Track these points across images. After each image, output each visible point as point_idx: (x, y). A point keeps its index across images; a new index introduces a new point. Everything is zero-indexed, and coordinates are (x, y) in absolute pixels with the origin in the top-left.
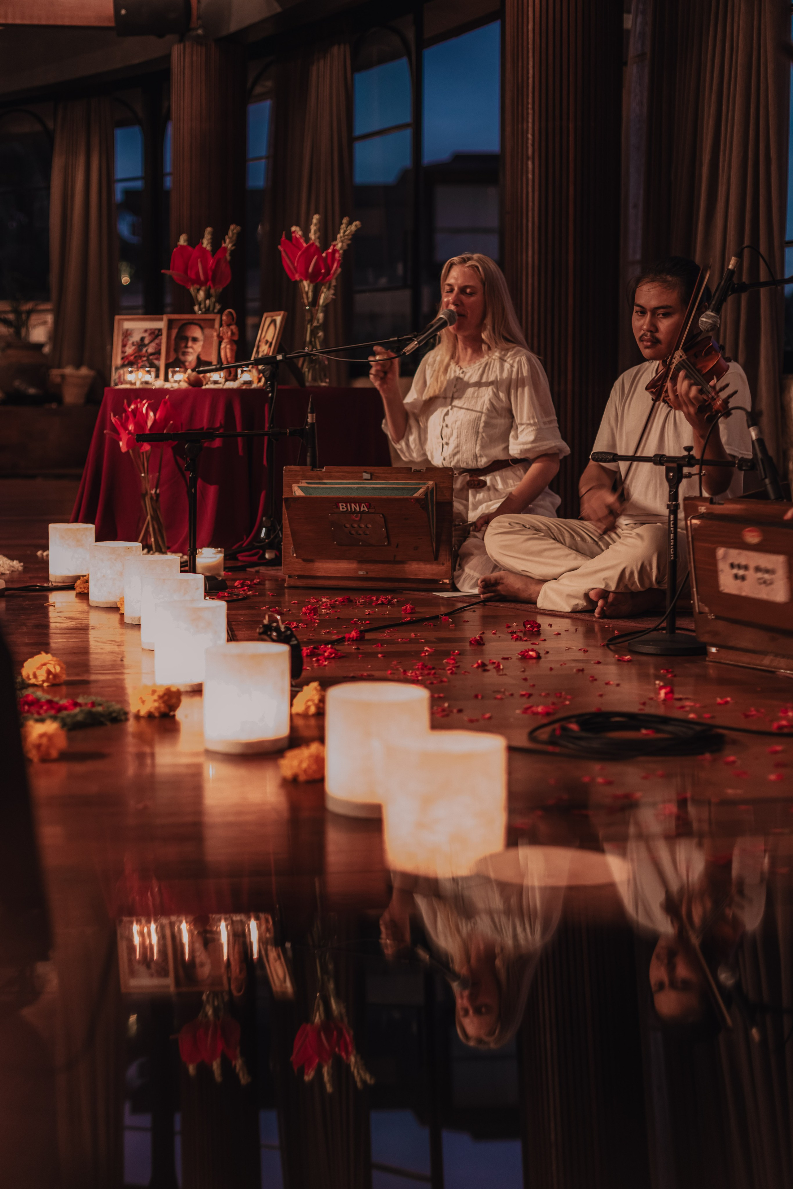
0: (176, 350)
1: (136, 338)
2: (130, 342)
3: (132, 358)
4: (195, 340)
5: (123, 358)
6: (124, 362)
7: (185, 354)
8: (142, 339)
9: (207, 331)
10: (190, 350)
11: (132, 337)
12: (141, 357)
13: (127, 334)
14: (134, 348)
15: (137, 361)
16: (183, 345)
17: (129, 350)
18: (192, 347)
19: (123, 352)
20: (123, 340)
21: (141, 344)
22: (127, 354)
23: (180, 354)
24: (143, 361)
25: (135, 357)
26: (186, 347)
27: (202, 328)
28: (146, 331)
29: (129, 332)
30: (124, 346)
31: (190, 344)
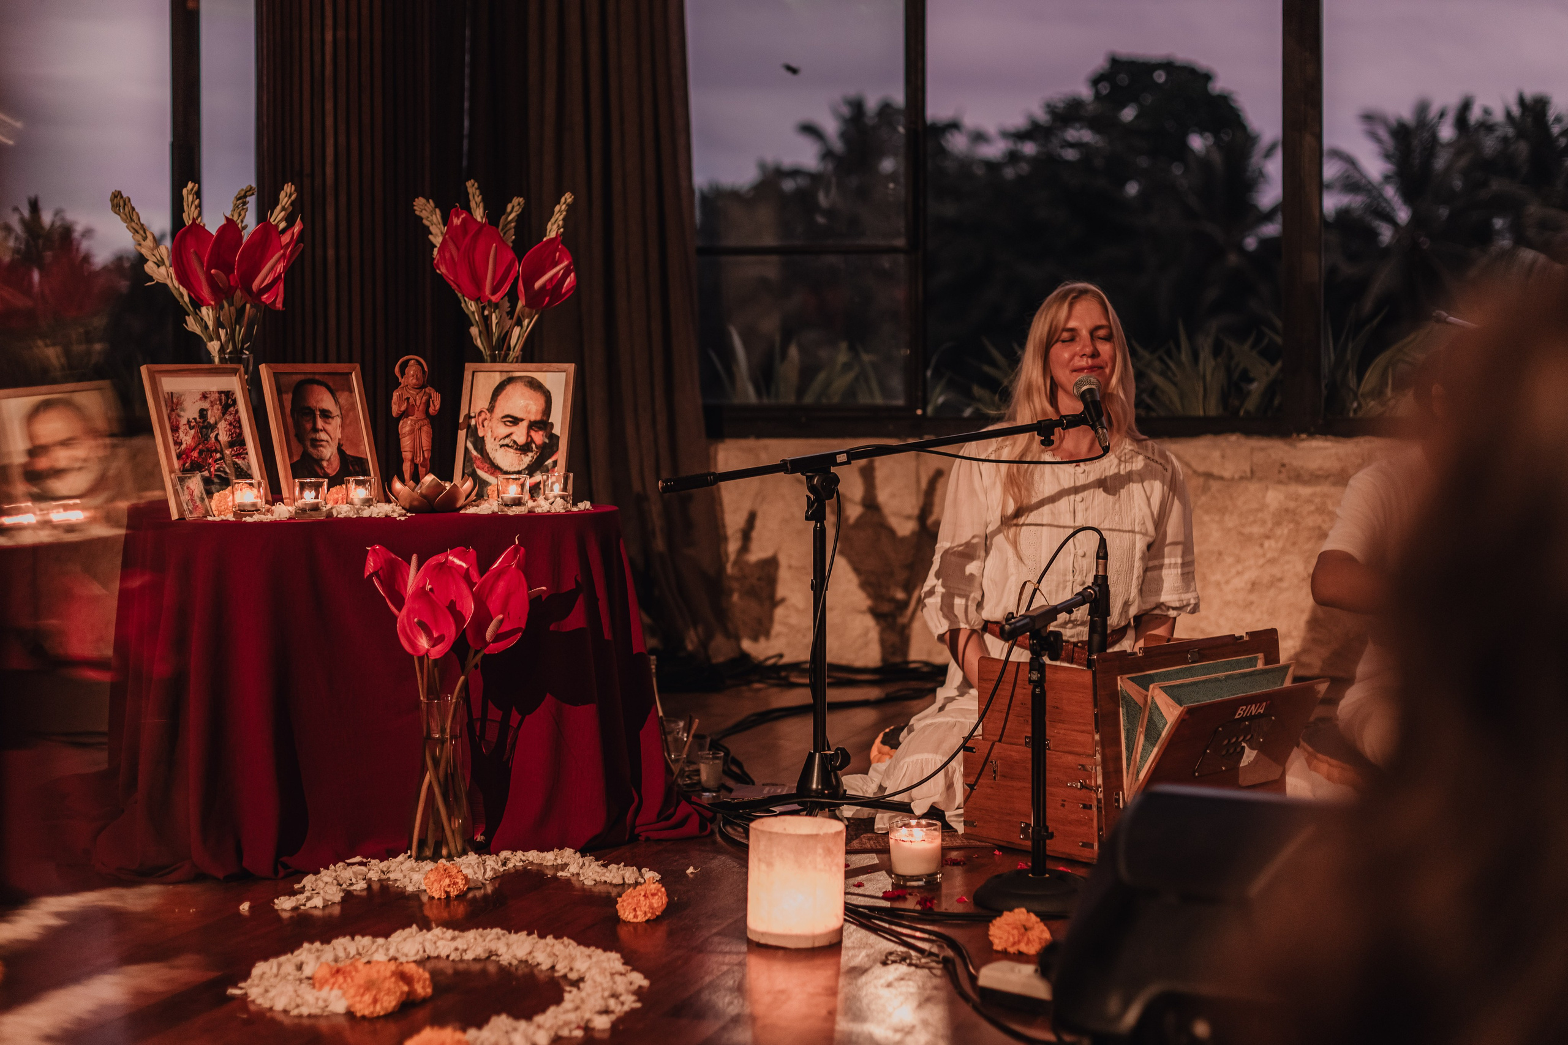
0: (300, 436)
1: (190, 411)
2: (184, 421)
3: (195, 454)
4: (326, 415)
5: (179, 457)
6: (184, 465)
7: (316, 443)
8: (203, 413)
9: (343, 398)
10: (323, 436)
11: (183, 410)
12: (210, 451)
13: (174, 403)
14: (193, 432)
15: (205, 459)
16: (309, 426)
17: (187, 438)
18: (325, 430)
19: (178, 443)
20: (169, 418)
21: (203, 426)
22: (183, 447)
23: (308, 443)
24: (216, 461)
25: (201, 453)
26: (316, 430)
27: (332, 393)
28: (204, 396)
29: (175, 400)
30: (175, 429)
31: (320, 424)
